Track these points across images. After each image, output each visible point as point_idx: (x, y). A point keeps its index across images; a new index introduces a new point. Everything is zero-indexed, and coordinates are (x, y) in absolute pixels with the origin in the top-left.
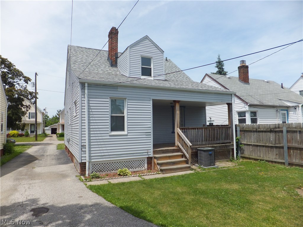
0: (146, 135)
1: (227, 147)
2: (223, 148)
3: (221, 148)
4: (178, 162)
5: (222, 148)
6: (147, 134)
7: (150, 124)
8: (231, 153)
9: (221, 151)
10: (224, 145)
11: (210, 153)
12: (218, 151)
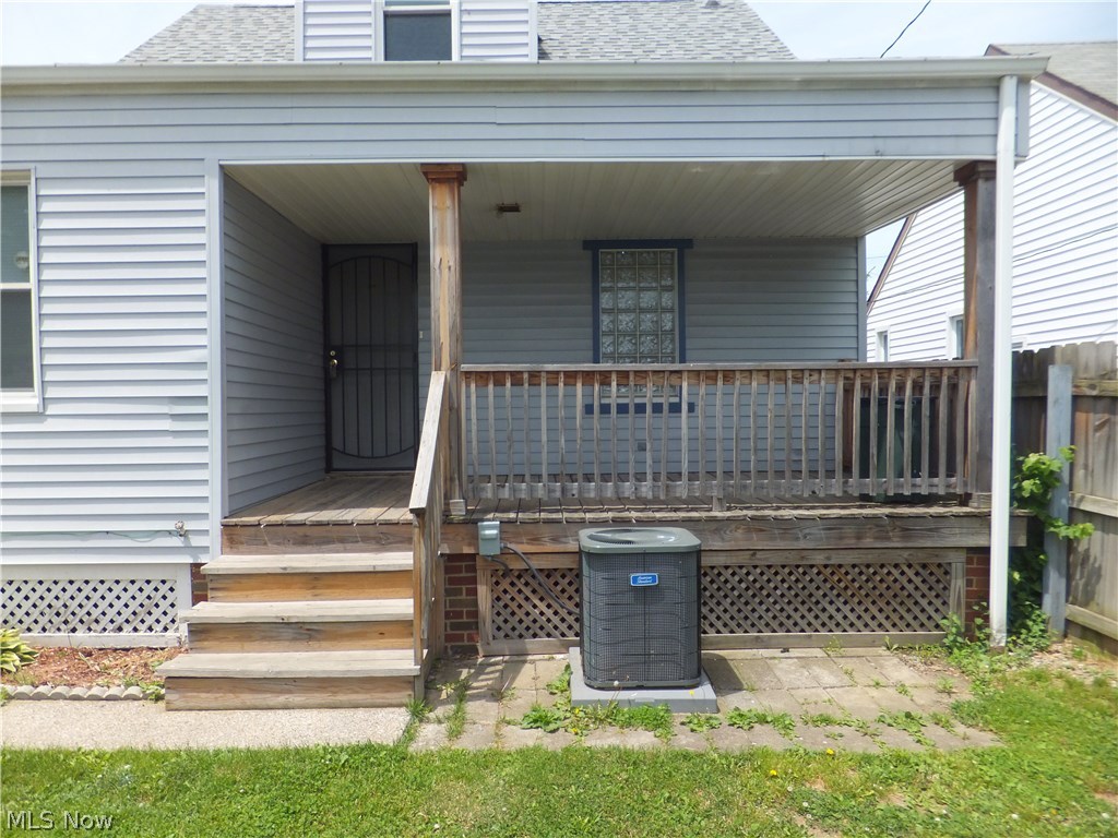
0: (175, 417)
1: (906, 533)
2: (868, 542)
3: (852, 542)
4: (348, 630)
5: (859, 537)
6: (185, 407)
7: (201, 340)
8: (958, 584)
9: (848, 558)
10: (875, 517)
11: (643, 579)
12: (819, 559)
